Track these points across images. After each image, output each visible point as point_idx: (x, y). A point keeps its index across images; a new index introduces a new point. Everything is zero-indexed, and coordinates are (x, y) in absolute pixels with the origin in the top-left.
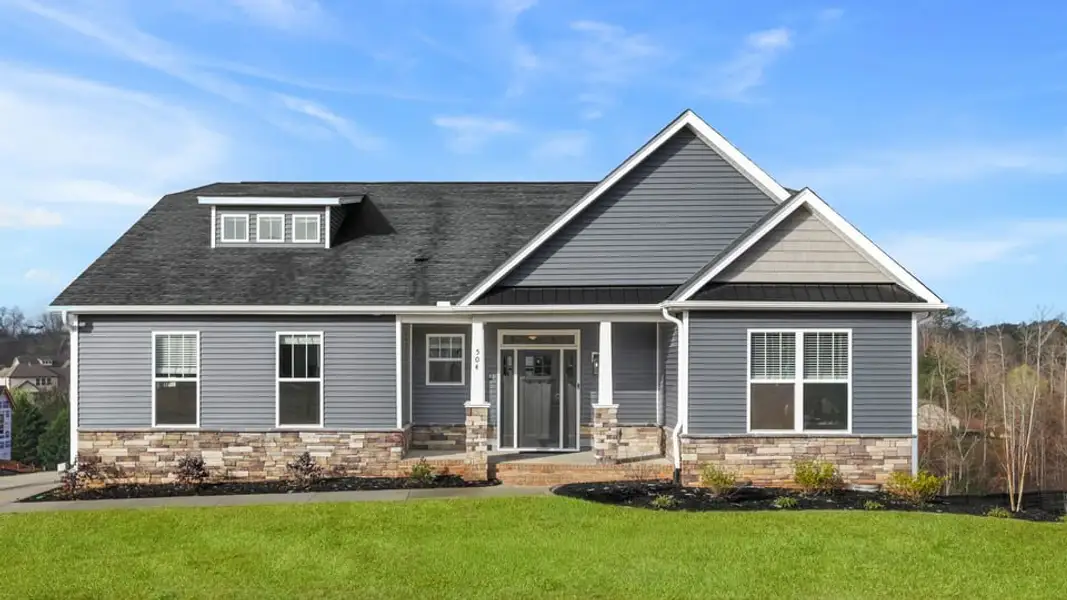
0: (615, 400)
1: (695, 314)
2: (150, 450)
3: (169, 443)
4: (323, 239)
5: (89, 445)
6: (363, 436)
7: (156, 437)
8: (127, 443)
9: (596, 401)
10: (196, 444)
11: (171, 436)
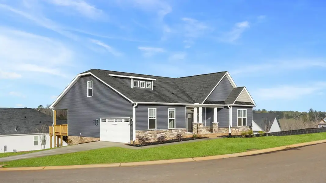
0: (217, 122)
1: (233, 106)
2: (148, 134)
3: (151, 133)
4: (152, 88)
5: (137, 134)
6: (181, 130)
7: (149, 132)
8: (144, 133)
9: (213, 122)
10: (156, 133)
11: (152, 131)
